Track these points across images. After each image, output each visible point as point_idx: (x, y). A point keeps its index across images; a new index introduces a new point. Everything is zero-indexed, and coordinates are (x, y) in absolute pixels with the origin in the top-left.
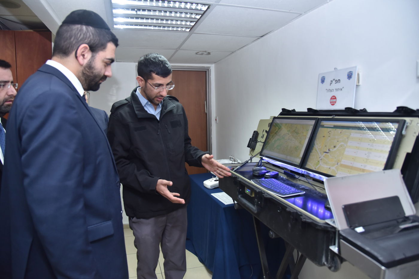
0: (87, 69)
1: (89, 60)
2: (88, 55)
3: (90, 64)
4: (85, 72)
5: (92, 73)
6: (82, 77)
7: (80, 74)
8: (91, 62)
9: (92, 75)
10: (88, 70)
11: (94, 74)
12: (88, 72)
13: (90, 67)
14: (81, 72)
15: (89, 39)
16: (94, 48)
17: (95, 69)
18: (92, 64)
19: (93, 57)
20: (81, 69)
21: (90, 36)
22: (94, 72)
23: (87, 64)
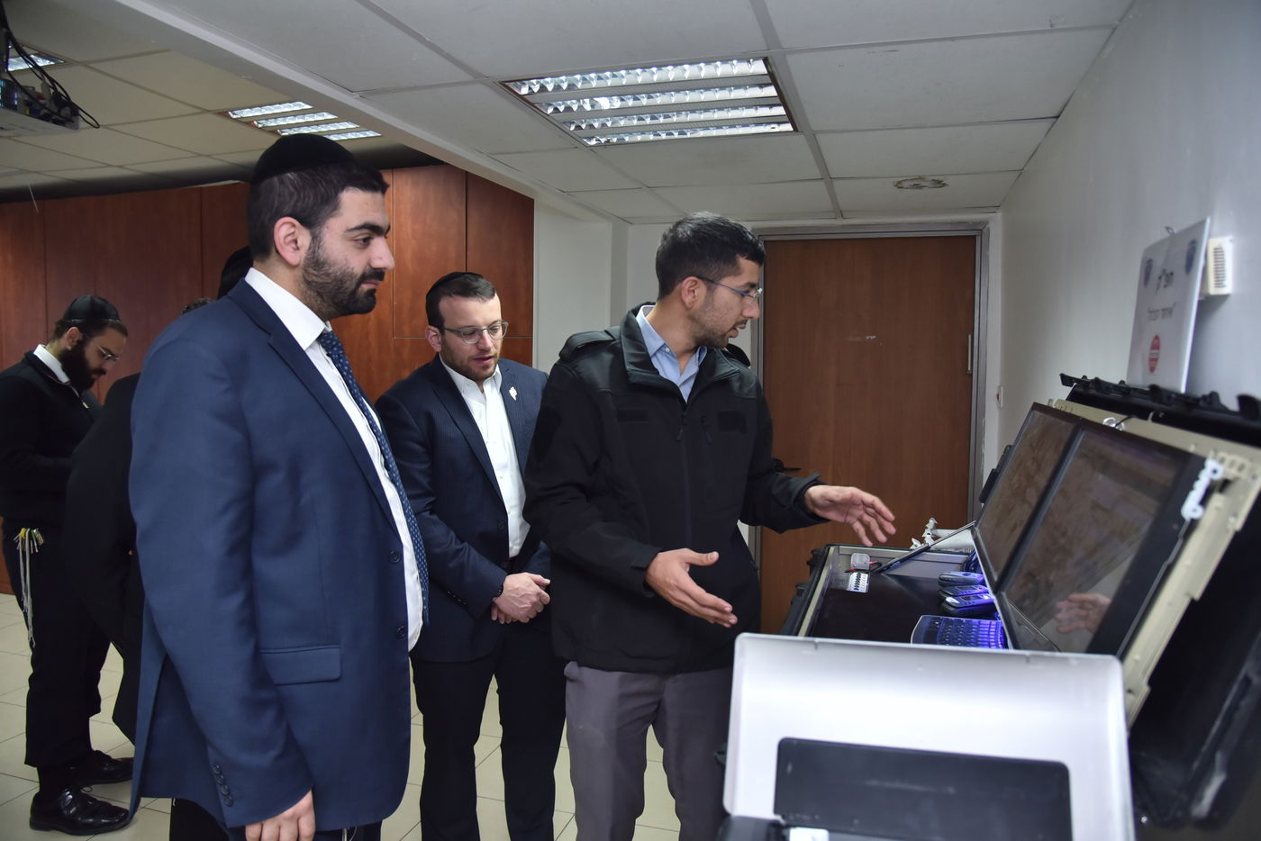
0: (310, 270)
1: (310, 248)
2: (304, 238)
3: (314, 257)
4: (310, 280)
5: (328, 275)
6: (309, 292)
7: (302, 286)
8: (314, 252)
9: (329, 281)
10: (315, 272)
11: (332, 275)
12: (315, 275)
13: (316, 261)
14: (302, 280)
15: (292, 203)
16: (310, 220)
17: (330, 266)
18: (319, 255)
19: (316, 239)
20: (299, 272)
21: (291, 195)
22: (331, 271)
23: (306, 259)
